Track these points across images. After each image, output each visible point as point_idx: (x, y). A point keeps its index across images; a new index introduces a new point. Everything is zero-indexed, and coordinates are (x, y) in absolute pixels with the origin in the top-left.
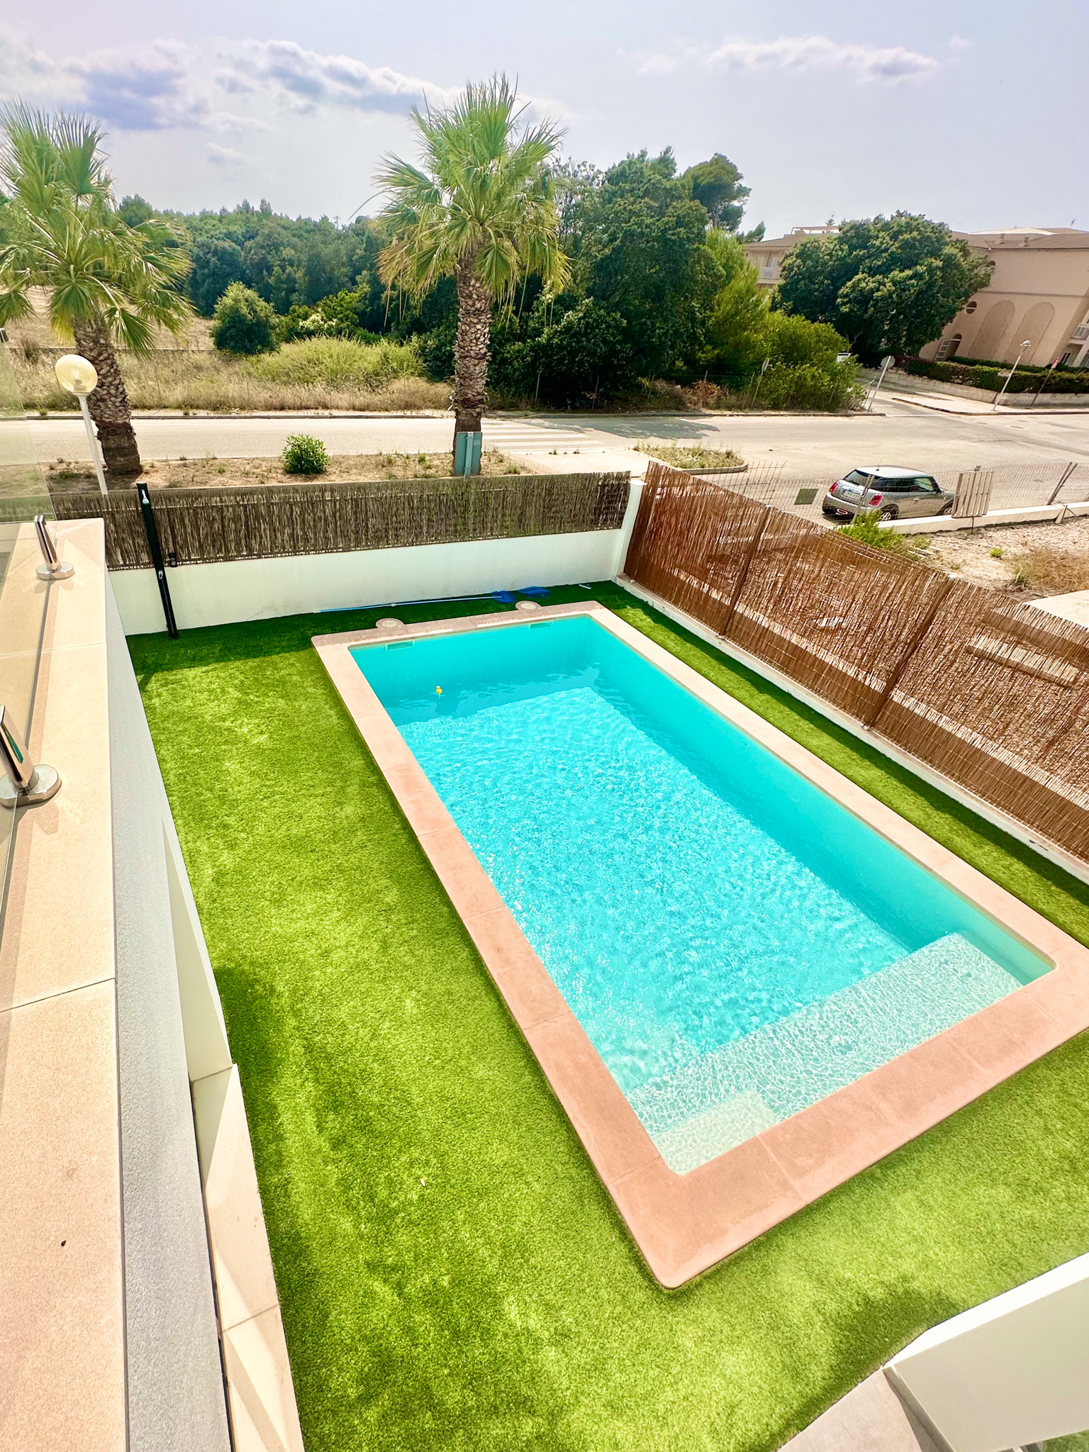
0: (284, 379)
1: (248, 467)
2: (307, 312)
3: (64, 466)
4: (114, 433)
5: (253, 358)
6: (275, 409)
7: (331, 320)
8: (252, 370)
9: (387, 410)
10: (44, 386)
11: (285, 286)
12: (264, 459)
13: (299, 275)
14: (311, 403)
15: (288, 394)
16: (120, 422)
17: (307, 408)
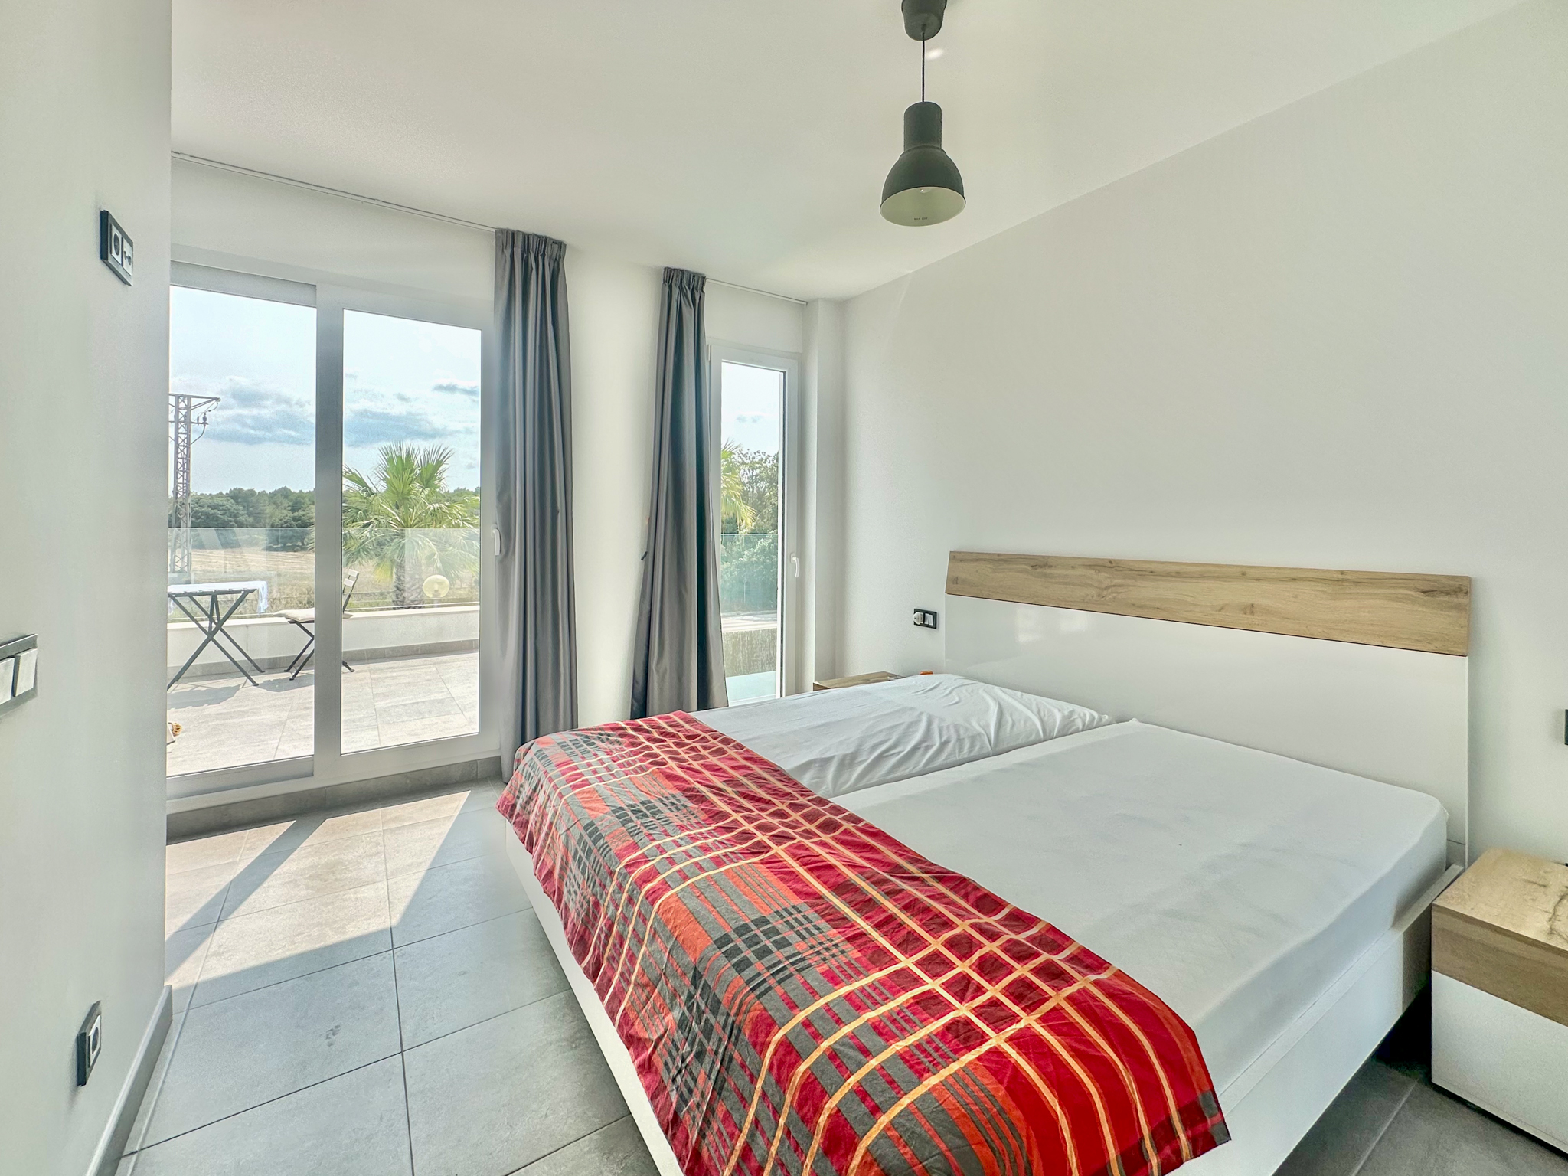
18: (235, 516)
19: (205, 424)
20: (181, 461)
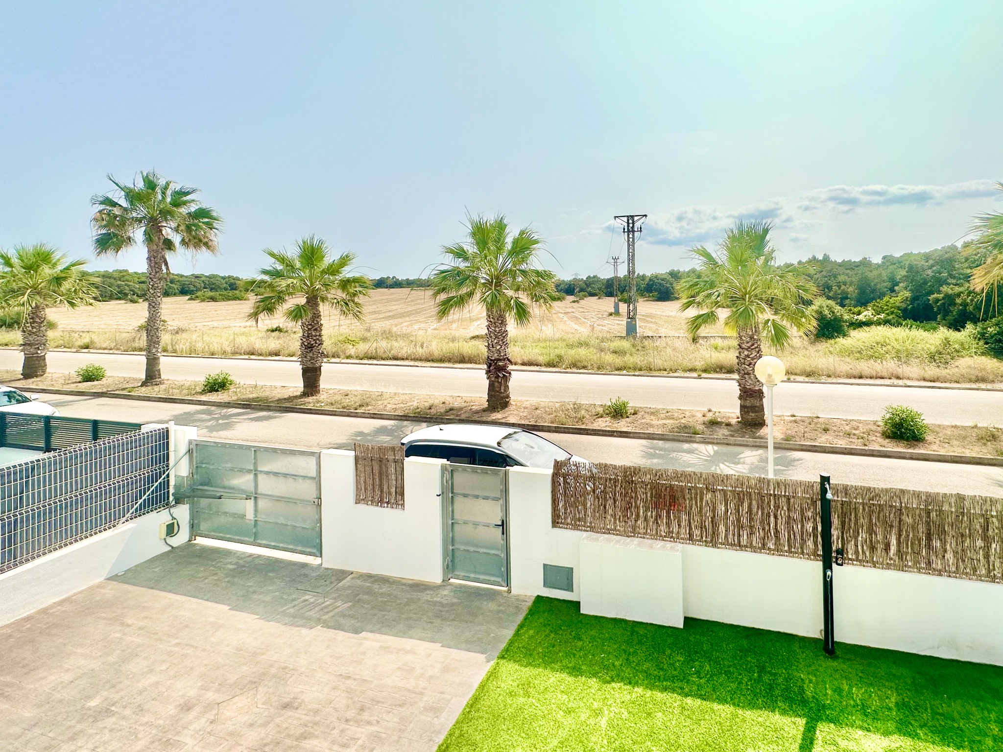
0: (858, 355)
1: (847, 428)
2: (860, 311)
3: (711, 414)
4: (751, 396)
5: (832, 341)
6: (855, 377)
7: (879, 314)
8: (831, 349)
9: (957, 382)
10: (702, 358)
11: (840, 296)
12: (860, 422)
13: (851, 289)
14: (885, 374)
15: (865, 366)
16: (757, 388)
17: (882, 378)
18: (672, 284)
19: (641, 231)
20: (630, 254)
